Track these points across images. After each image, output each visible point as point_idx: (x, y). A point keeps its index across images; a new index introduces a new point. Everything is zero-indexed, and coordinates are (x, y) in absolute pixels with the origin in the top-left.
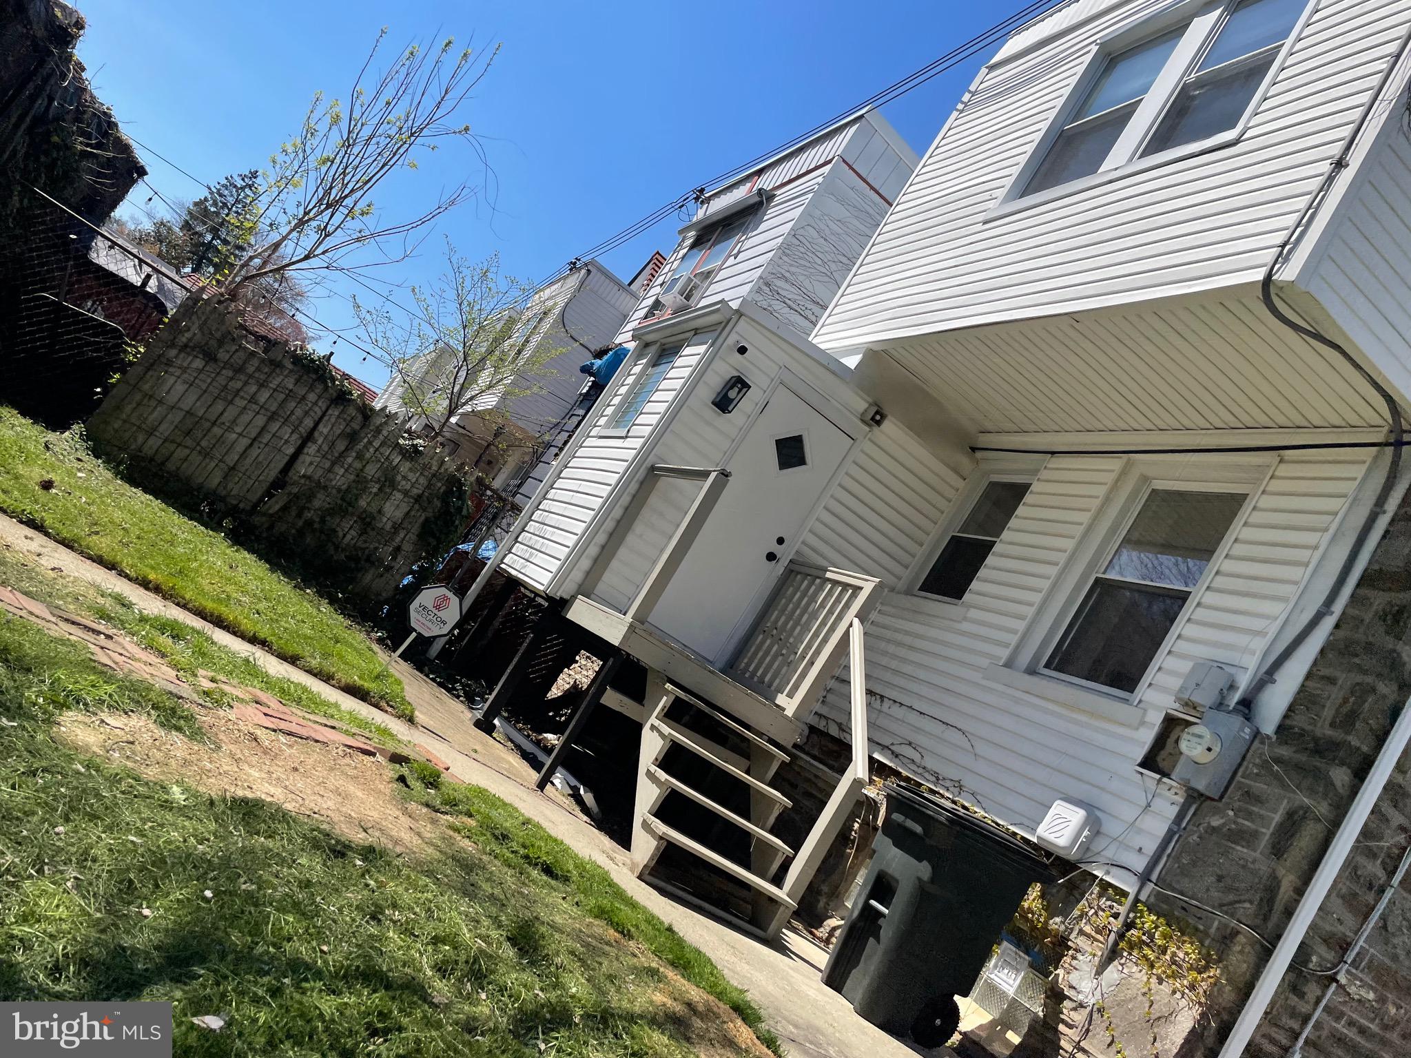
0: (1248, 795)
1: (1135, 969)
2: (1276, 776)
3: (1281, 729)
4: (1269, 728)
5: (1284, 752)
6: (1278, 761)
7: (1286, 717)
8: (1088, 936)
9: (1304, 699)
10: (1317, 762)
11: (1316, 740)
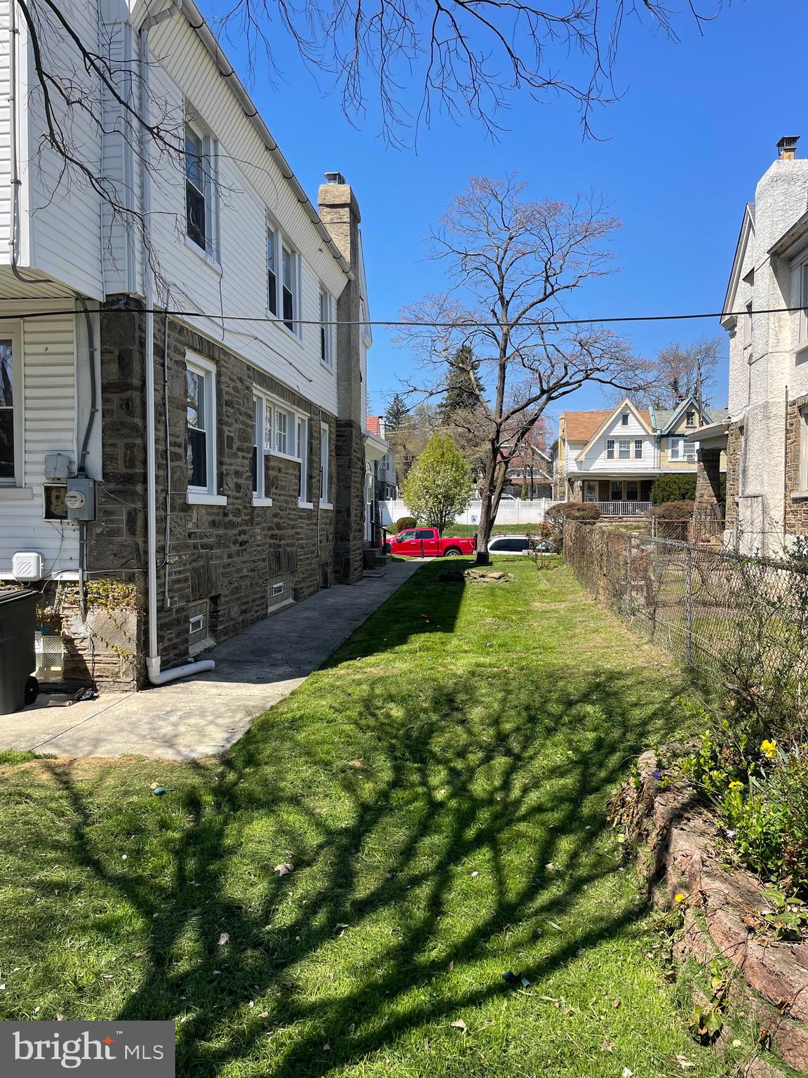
0: (107, 513)
1: (99, 610)
2: (114, 499)
3: (104, 475)
4: (99, 478)
5: (112, 486)
6: (111, 492)
7: (103, 469)
8: (69, 608)
9: (107, 458)
10: (129, 487)
11: (122, 476)
